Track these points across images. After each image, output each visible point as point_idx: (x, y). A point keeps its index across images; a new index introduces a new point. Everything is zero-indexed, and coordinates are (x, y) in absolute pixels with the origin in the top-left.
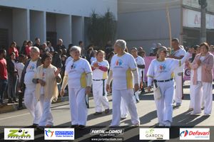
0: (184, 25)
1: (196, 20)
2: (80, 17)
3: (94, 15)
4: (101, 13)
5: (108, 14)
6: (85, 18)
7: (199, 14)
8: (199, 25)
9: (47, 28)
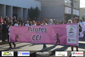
0: (65, 13)
1: (69, 11)
3: (32, 8)
4: (34, 7)
5: (37, 8)
6: (28, 9)
7: (71, 9)
8: (70, 13)
9: (13, 12)
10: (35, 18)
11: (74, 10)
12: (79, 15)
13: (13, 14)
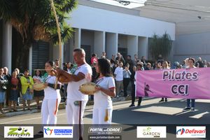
2: (145, 37)
3: (155, 36)
4: (160, 35)
6: (149, 38)
9: (119, 45)
10: (160, 56)
13: (119, 48)
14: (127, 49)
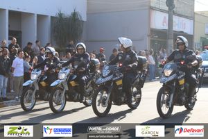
0: (152, 27)
2: (47, 16)
3: (60, 15)
5: (74, 14)
7: (167, 15)
11: (175, 19)
12: (192, 34)
14: (21, 32)
